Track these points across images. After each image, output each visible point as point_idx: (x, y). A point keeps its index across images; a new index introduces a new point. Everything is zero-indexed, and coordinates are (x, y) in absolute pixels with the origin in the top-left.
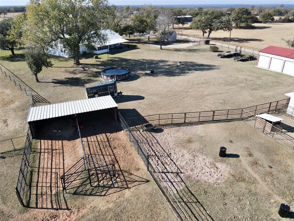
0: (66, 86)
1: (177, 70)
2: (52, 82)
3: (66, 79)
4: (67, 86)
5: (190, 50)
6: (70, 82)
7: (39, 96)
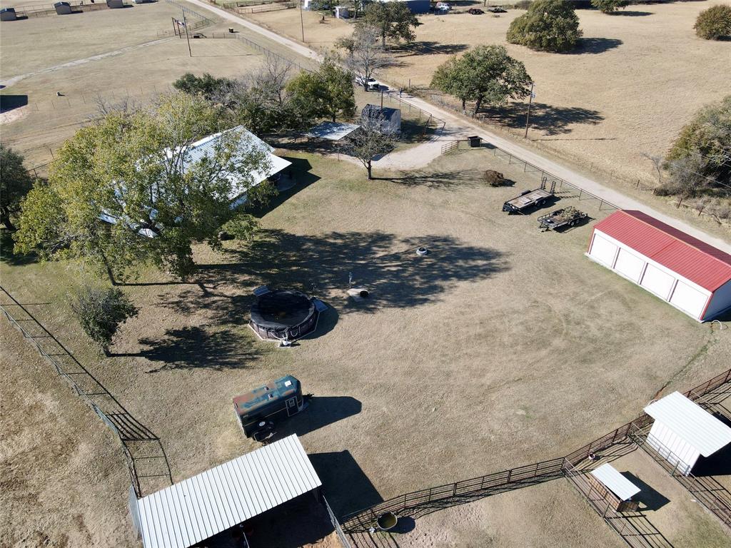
0: (177, 366)
1: (417, 277)
2: (142, 354)
3: (172, 338)
4: (181, 367)
5: (437, 176)
6: (182, 348)
7: (128, 417)
